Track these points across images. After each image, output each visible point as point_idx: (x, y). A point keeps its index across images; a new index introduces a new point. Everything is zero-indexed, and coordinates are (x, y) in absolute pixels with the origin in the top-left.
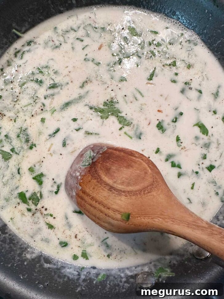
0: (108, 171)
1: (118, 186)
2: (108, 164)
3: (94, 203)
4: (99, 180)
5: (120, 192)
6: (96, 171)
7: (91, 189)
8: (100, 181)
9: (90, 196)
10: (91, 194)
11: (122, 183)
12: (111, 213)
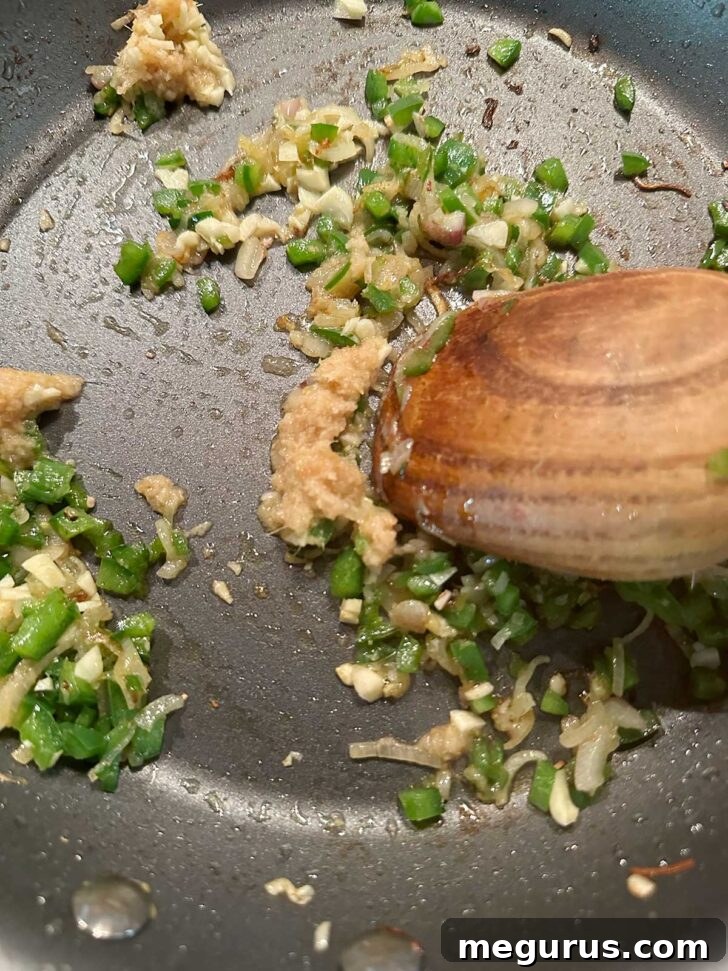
0: (568, 349)
1: (641, 374)
2: (557, 331)
3: (561, 483)
4: (547, 392)
5: (661, 390)
6: (517, 373)
7: (528, 437)
8: (554, 393)
9: (532, 464)
10: (533, 457)
11: (656, 358)
12: (655, 480)
